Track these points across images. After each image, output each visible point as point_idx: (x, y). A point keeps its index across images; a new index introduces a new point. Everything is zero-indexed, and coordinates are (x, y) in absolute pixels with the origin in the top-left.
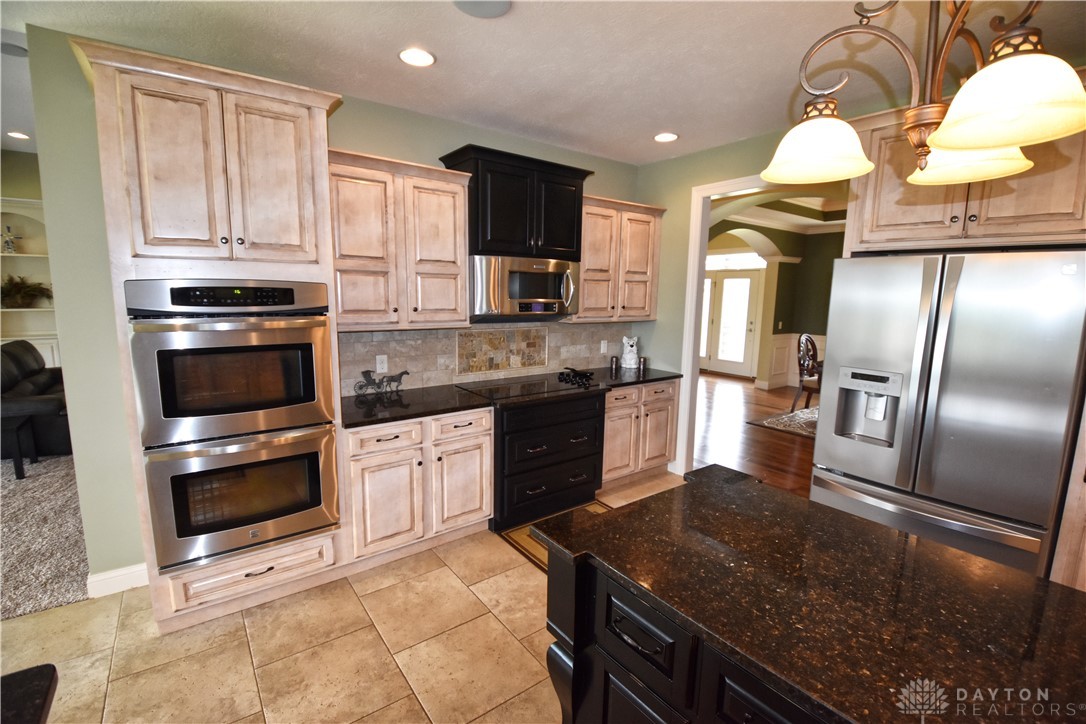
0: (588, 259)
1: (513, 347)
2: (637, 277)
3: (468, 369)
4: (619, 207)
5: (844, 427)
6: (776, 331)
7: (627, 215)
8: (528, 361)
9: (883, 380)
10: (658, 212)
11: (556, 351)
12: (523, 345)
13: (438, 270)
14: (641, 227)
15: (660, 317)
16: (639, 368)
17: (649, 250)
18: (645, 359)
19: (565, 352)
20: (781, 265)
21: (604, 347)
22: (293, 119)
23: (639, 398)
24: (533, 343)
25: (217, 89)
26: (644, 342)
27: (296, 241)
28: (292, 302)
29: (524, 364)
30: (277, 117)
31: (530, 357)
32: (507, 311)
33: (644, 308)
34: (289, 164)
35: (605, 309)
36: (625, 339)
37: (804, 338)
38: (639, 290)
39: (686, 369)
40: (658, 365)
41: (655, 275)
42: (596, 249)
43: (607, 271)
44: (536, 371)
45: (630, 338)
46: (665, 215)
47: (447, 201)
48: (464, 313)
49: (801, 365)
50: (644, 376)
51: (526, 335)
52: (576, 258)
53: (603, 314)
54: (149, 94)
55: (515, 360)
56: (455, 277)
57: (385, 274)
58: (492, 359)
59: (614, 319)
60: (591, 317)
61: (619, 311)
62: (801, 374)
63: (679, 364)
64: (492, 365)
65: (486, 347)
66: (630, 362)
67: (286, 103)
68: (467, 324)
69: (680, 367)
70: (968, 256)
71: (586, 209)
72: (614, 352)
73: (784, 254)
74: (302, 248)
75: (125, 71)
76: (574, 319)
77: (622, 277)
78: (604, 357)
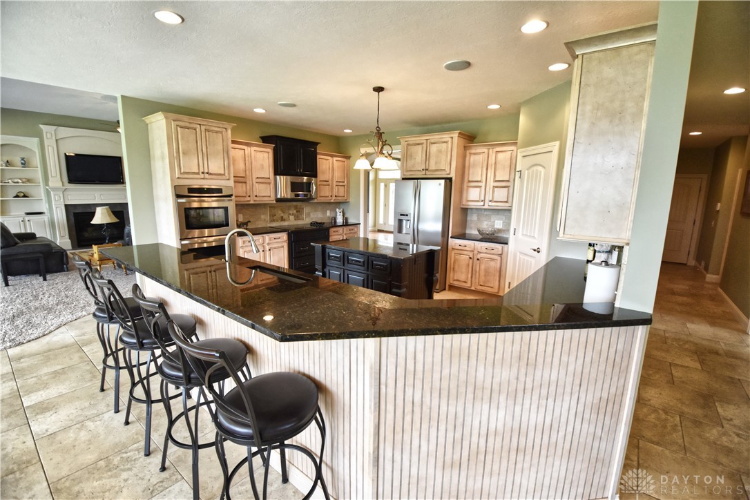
0: (321, 177)
1: (291, 212)
2: (341, 184)
3: (273, 221)
4: (332, 156)
5: (400, 231)
7: (335, 159)
8: (297, 218)
9: (407, 215)
10: (348, 158)
11: (308, 215)
12: (295, 211)
13: (263, 181)
14: (341, 163)
15: (352, 200)
16: (343, 221)
17: (345, 173)
18: (346, 218)
19: (312, 215)
21: (328, 213)
22: (221, 132)
23: (343, 232)
24: (299, 211)
25: (200, 125)
26: (345, 211)
27: (223, 172)
28: (222, 193)
29: (295, 219)
30: (217, 132)
31: (298, 217)
32: (289, 197)
33: (344, 197)
34: (220, 147)
35: (328, 197)
36: (337, 210)
38: (342, 189)
39: (362, 221)
40: (351, 221)
41: (348, 183)
42: (323, 173)
43: (328, 181)
44: (300, 222)
45: (339, 209)
46: (351, 158)
47: (266, 155)
48: (273, 198)
50: (346, 224)
51: (296, 207)
52: (315, 176)
53: (327, 199)
54: (181, 127)
55: (292, 218)
56: (270, 183)
57: (245, 183)
58: (282, 217)
59: (332, 201)
60: (323, 200)
61: (334, 198)
64: (282, 219)
65: (280, 212)
66: (340, 220)
67: (219, 127)
68: (275, 202)
69: (359, 220)
70: (422, 181)
71: (318, 157)
72: (333, 215)
74: (224, 175)
75: (174, 120)
76: (316, 201)
77: (335, 184)
78: (329, 217)
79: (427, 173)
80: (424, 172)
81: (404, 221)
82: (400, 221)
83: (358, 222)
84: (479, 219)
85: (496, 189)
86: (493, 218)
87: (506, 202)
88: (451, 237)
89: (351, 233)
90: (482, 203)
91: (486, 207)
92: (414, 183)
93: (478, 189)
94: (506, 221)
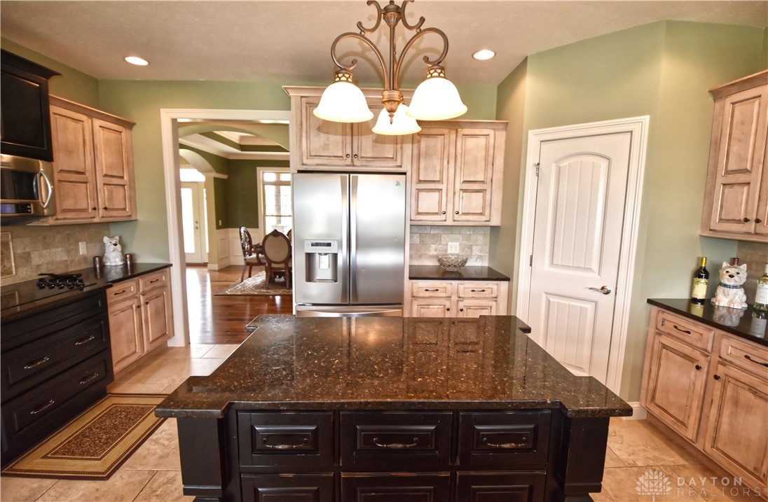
0: (61, 160)
2: (115, 181)
4: (91, 115)
5: (310, 277)
6: (218, 227)
7: (97, 123)
9: (330, 245)
10: (129, 125)
11: (26, 257)
14: (114, 135)
15: (142, 217)
16: (125, 265)
17: (125, 158)
18: (132, 256)
20: (216, 179)
21: (83, 249)
23: (138, 289)
26: (125, 240)
33: (125, 209)
35: (85, 210)
36: (106, 239)
37: (243, 229)
38: (119, 193)
39: (174, 259)
40: (146, 258)
41: (132, 179)
42: (69, 152)
43: (83, 173)
46: (135, 129)
49: (243, 248)
50: (131, 270)
52: (48, 157)
53: (83, 215)
59: (96, 220)
60: (71, 218)
61: (101, 212)
62: (245, 255)
63: (167, 255)
69: (168, 259)
71: (53, 109)
72: (95, 251)
73: (217, 172)
76: (51, 221)
77: (100, 180)
78: (85, 258)
79: (356, 162)
80: (349, 161)
81: (317, 256)
82: (310, 257)
85: (465, 194)
86: (445, 238)
87: (481, 214)
88: (410, 278)
89: (153, 289)
90: (443, 217)
93: (436, 194)
94: (465, 242)
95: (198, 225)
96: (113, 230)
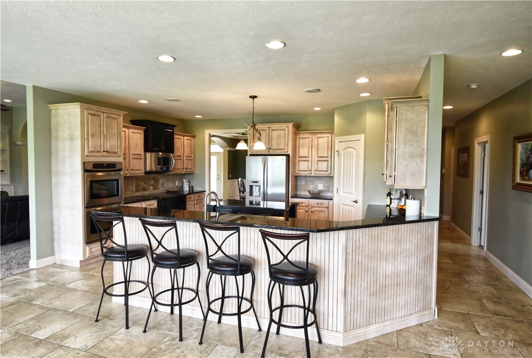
0: (177, 153)
1: (150, 183)
2: (189, 158)
3: (137, 191)
4: (184, 136)
5: (251, 194)
6: (229, 178)
7: (185, 138)
8: (155, 188)
9: (257, 182)
10: (194, 137)
11: (163, 185)
12: (153, 182)
13: (137, 157)
14: (189, 141)
15: (196, 172)
16: (190, 190)
17: (193, 149)
18: (192, 187)
19: (165, 186)
20: (229, 151)
21: (177, 183)
22: (117, 119)
23: (194, 198)
24: (157, 182)
25: (103, 112)
26: (190, 181)
27: (116, 151)
28: (115, 167)
29: (153, 189)
30: (114, 118)
31: (155, 187)
32: (154, 169)
33: (191, 169)
34: (115, 131)
35: (180, 169)
36: (184, 180)
38: (190, 163)
39: (207, 189)
40: (197, 189)
41: (194, 157)
42: (178, 149)
43: (180, 156)
44: (157, 192)
45: (186, 179)
46: (196, 138)
47: (139, 135)
48: (143, 171)
49: (240, 190)
50: (192, 192)
51: (154, 179)
52: (173, 152)
53: (180, 171)
54: (91, 115)
55: (151, 188)
56: (141, 159)
57: (125, 158)
58: (144, 187)
59: (183, 173)
60: (177, 172)
61: (184, 170)
63: (204, 187)
64: (144, 189)
65: (143, 183)
66: (186, 188)
67: (116, 115)
68: (144, 174)
69: (205, 189)
70: (269, 157)
71: (175, 136)
72: (180, 185)
73: (230, 147)
74: (117, 152)
75: (87, 109)
76: (172, 173)
77: (185, 158)
78: (177, 186)
79: (271, 151)
80: (268, 150)
81: (254, 187)
82: (251, 187)
83: (203, 190)
84: (306, 184)
85: (319, 162)
86: (316, 182)
87: (327, 171)
88: (291, 197)
89: (199, 199)
90: (310, 172)
91: (313, 175)
92: (263, 158)
93: (307, 162)
94: (326, 184)
95: (219, 177)
96: (186, 177)
